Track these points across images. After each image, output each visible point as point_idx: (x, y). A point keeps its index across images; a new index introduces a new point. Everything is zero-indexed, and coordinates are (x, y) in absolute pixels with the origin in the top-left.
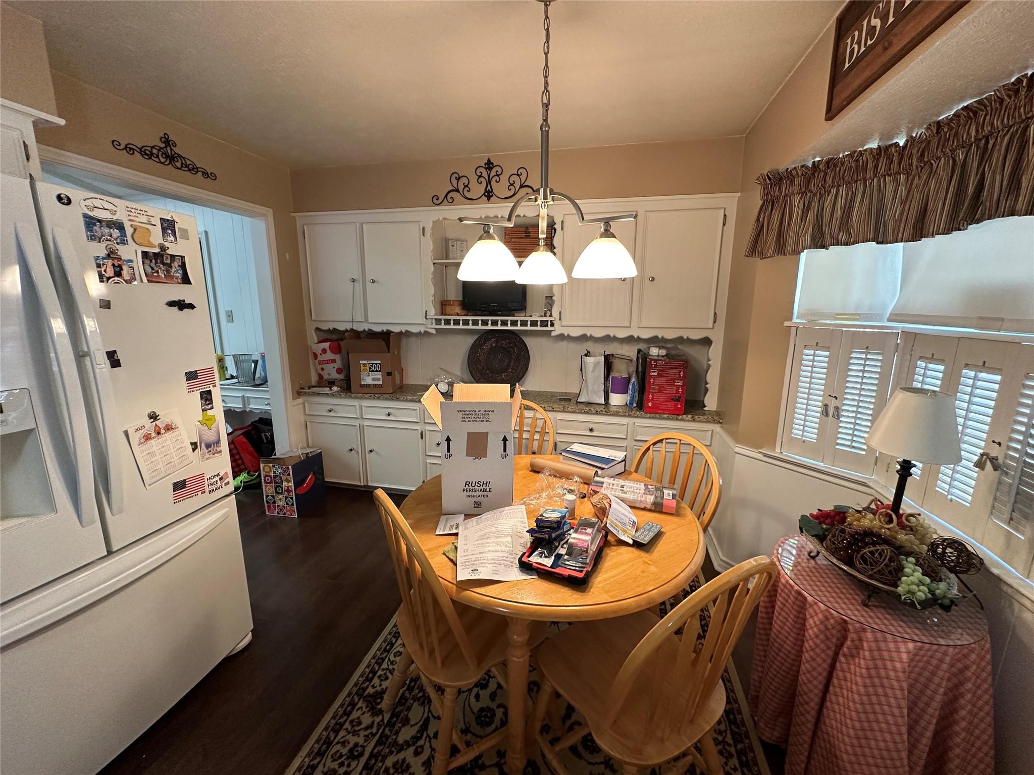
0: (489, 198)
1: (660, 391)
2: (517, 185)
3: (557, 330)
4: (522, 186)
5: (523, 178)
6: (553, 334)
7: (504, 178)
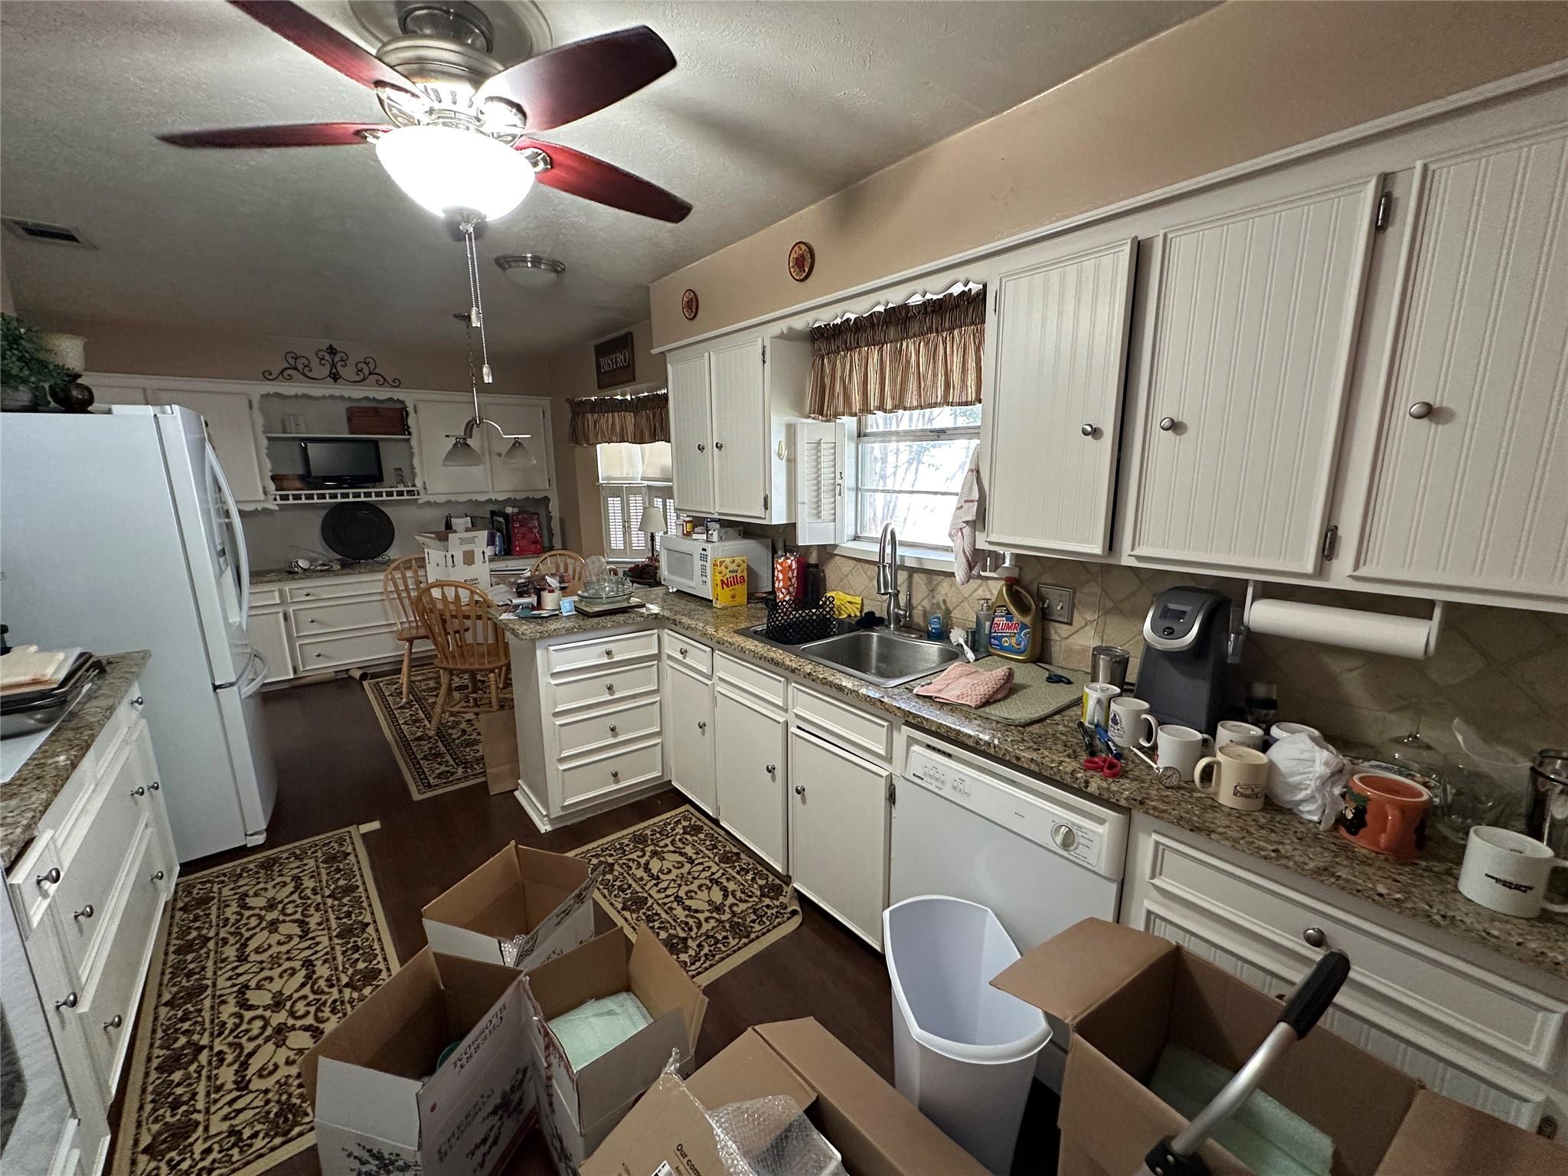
0: (335, 380)
1: (523, 538)
2: (366, 372)
3: (423, 498)
4: (370, 374)
5: (372, 365)
6: (420, 502)
7: (351, 361)
